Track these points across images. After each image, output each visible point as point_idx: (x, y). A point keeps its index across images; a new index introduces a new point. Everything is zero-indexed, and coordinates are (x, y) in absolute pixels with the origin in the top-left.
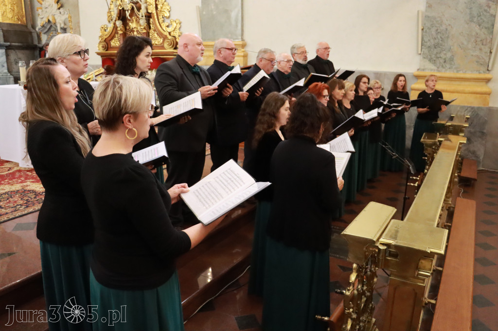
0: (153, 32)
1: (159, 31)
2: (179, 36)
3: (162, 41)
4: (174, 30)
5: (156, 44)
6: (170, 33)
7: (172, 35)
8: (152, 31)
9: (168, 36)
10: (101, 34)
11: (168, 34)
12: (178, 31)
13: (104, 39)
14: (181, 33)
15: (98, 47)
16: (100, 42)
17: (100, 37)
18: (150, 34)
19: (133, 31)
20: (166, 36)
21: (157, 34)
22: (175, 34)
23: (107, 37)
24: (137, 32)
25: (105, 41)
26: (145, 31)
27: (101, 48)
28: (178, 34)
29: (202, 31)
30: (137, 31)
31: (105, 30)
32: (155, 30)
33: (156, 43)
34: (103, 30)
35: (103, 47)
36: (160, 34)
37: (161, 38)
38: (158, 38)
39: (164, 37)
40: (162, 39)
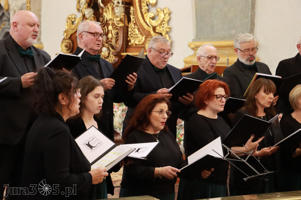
0: (133, 26)
1: (141, 25)
2: (167, 33)
3: (144, 39)
4: (161, 24)
5: (136, 45)
6: (154, 28)
7: (157, 31)
8: (131, 25)
9: (152, 32)
10: (67, 27)
11: (151, 29)
12: (166, 25)
13: (69, 36)
14: (169, 28)
15: (61, 46)
16: (64, 39)
17: (66, 32)
18: (130, 30)
19: (108, 24)
20: (149, 32)
21: (138, 29)
22: (161, 29)
23: (74, 32)
24: (113, 27)
25: (70, 38)
26: (121, 25)
27: (64, 48)
28: (165, 30)
29: (197, 25)
30: (113, 24)
31: (73, 23)
32: (135, 24)
33: (137, 43)
34: (69, 22)
35: (66, 46)
36: (142, 30)
37: (143, 35)
38: (139, 35)
39: (147, 34)
40: (144, 37)
